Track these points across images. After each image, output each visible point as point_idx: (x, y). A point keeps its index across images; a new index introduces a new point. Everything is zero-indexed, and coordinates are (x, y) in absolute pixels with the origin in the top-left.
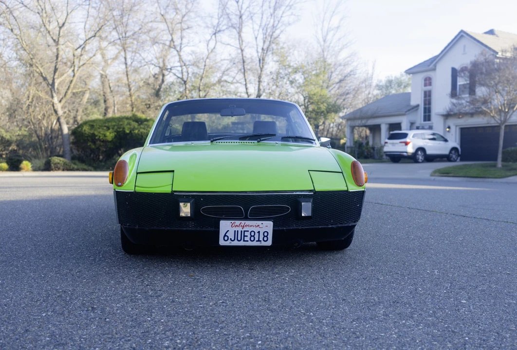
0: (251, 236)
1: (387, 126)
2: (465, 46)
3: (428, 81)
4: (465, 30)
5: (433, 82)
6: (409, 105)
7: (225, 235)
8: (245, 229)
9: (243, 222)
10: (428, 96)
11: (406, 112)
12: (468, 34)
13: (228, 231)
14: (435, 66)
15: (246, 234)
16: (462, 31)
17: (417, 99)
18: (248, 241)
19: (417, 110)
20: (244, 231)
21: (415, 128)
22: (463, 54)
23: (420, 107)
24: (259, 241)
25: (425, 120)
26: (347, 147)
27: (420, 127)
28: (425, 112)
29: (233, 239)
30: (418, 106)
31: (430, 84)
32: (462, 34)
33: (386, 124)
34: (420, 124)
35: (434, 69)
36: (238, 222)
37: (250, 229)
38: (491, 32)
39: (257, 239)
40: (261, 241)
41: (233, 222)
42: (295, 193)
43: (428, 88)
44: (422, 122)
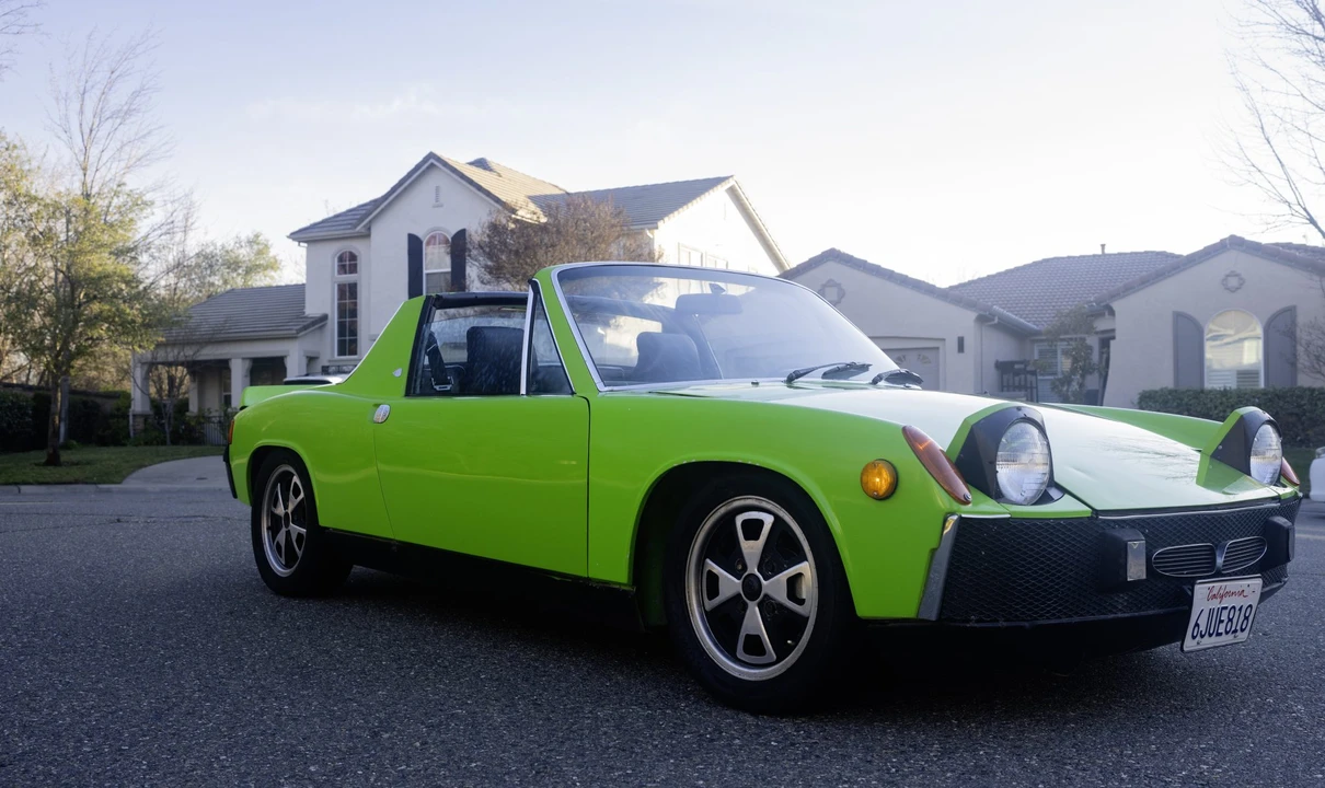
0: (1229, 620)
1: (248, 364)
2: (437, 189)
3: (348, 263)
4: (439, 153)
5: (362, 263)
6: (300, 315)
8: (1223, 602)
9: (1224, 585)
10: (348, 294)
11: (299, 331)
12: (445, 164)
13: (1201, 612)
14: (369, 229)
15: (1223, 615)
16: (431, 155)
17: (322, 302)
18: (1223, 633)
19: (321, 328)
21: (320, 370)
22: (434, 207)
23: (329, 321)
24: (1236, 630)
25: (342, 352)
26: (134, 416)
27: (332, 369)
28: (341, 333)
29: (1204, 632)
30: (324, 318)
31: (353, 269)
32: (432, 161)
33: (244, 359)
34: (330, 361)
35: (366, 235)
36: (1217, 587)
37: (1229, 602)
38: (481, 164)
39: (1234, 626)
43: (348, 278)
44: (336, 357)
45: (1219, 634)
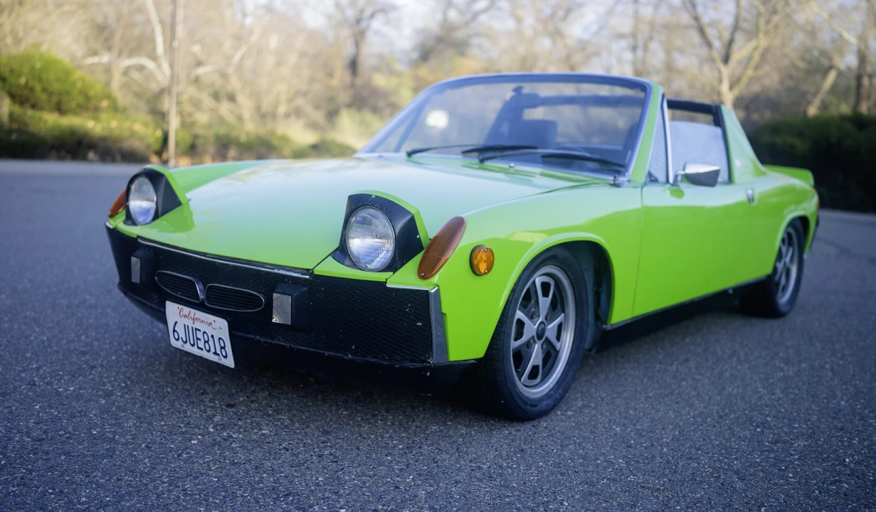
0: (205, 342)
7: (174, 331)
8: (197, 325)
9: (193, 311)
13: (176, 323)
15: (200, 335)
18: (202, 349)
20: (196, 329)
24: (215, 353)
29: (184, 340)
36: (186, 310)
37: (203, 327)
39: (213, 350)
40: (218, 355)
41: (181, 307)
42: (276, 271)
45: (199, 348)
